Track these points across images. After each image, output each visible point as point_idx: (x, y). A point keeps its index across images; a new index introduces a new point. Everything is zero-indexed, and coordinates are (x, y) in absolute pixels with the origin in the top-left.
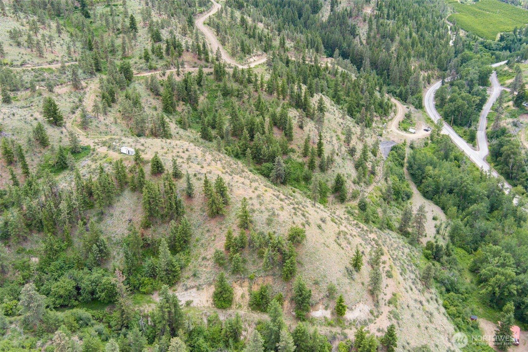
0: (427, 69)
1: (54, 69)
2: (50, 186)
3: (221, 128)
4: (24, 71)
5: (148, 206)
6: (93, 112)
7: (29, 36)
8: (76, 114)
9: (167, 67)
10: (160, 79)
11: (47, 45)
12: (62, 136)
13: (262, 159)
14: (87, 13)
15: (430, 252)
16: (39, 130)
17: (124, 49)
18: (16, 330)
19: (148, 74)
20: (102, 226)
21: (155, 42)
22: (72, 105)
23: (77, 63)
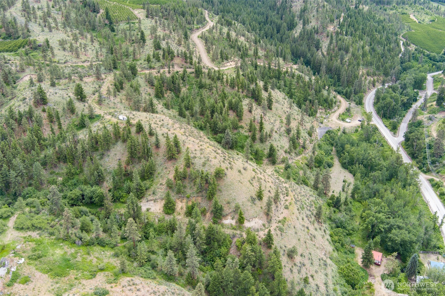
0: (374, 74)
1: (85, 66)
2: (73, 135)
3: (192, 110)
4: (66, 67)
5: (130, 150)
6: (107, 94)
7: (71, 44)
8: (96, 96)
9: (162, 67)
10: (156, 75)
11: (83, 50)
12: (85, 108)
13: (218, 131)
14: (113, 28)
15: (331, 201)
16: (70, 103)
17: (134, 54)
18: (45, 213)
19: (147, 72)
20: (102, 162)
21: (156, 50)
22: (94, 89)
23: (101, 63)
